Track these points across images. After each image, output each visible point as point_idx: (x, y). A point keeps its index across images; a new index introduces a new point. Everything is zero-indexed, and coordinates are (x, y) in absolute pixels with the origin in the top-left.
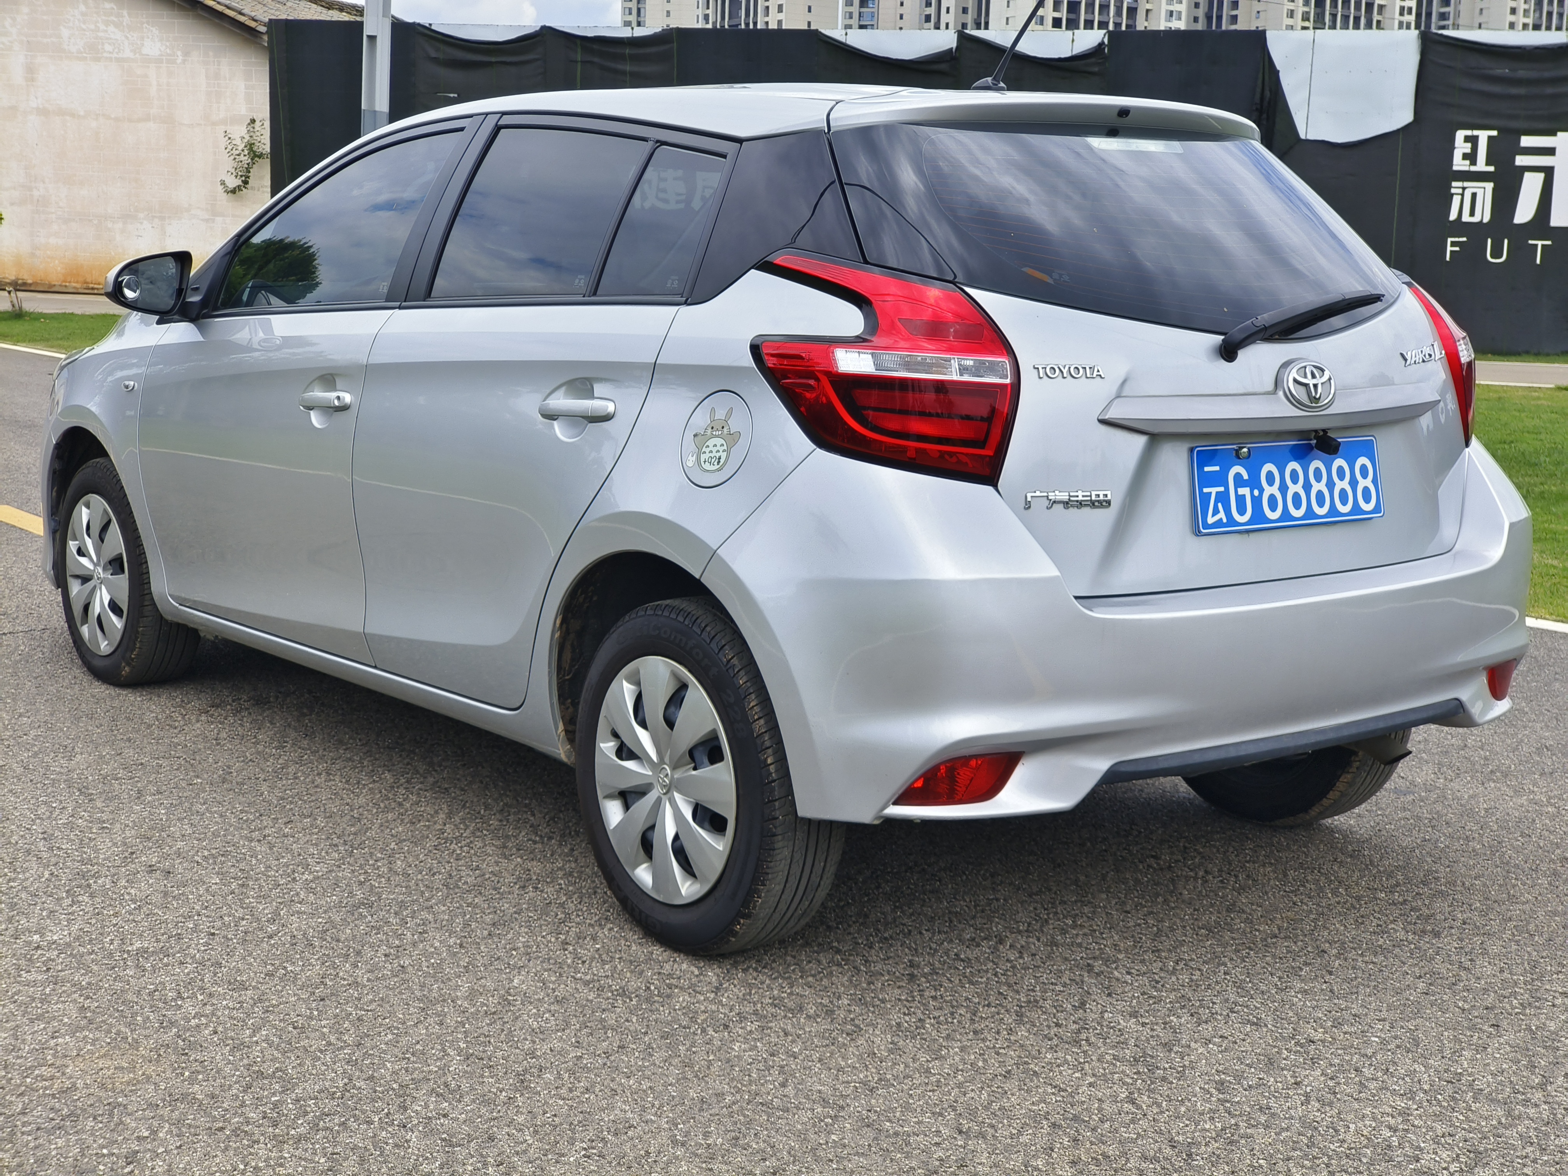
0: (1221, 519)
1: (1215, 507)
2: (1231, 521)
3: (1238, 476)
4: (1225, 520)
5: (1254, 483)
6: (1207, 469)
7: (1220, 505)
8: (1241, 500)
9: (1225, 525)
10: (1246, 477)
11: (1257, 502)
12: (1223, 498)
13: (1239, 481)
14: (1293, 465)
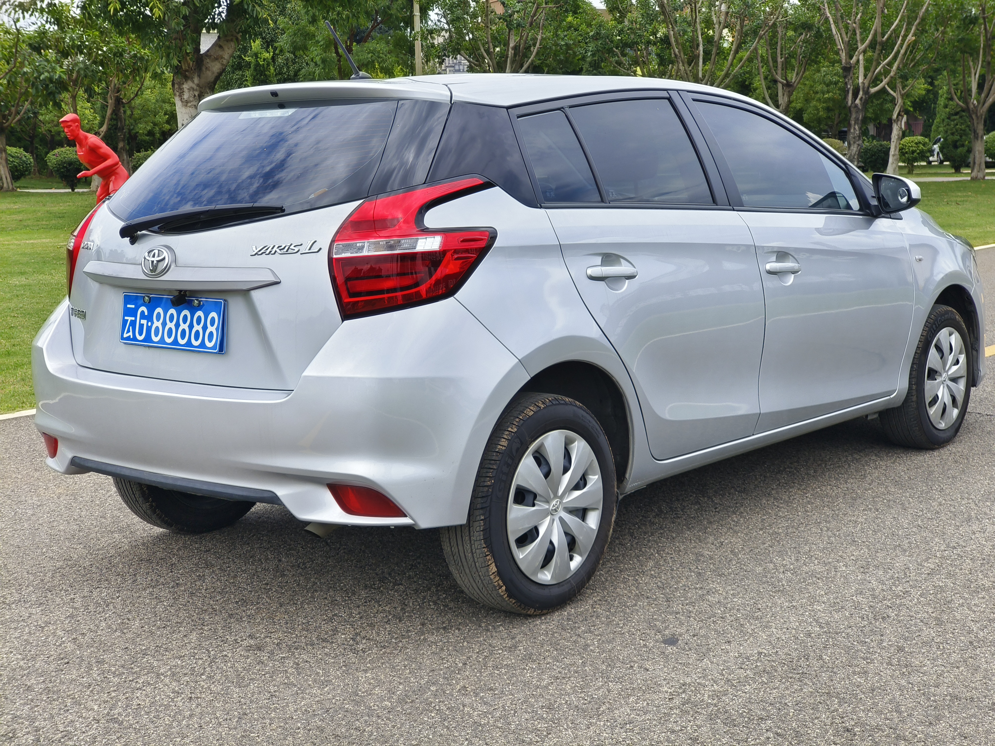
0: (130, 336)
1: (129, 328)
2: (135, 339)
3: (143, 312)
4: (132, 337)
5: (149, 318)
6: (129, 306)
7: (131, 327)
8: (141, 326)
9: (131, 340)
10: (146, 314)
11: (149, 329)
12: (133, 323)
13: (143, 316)
14: (172, 311)
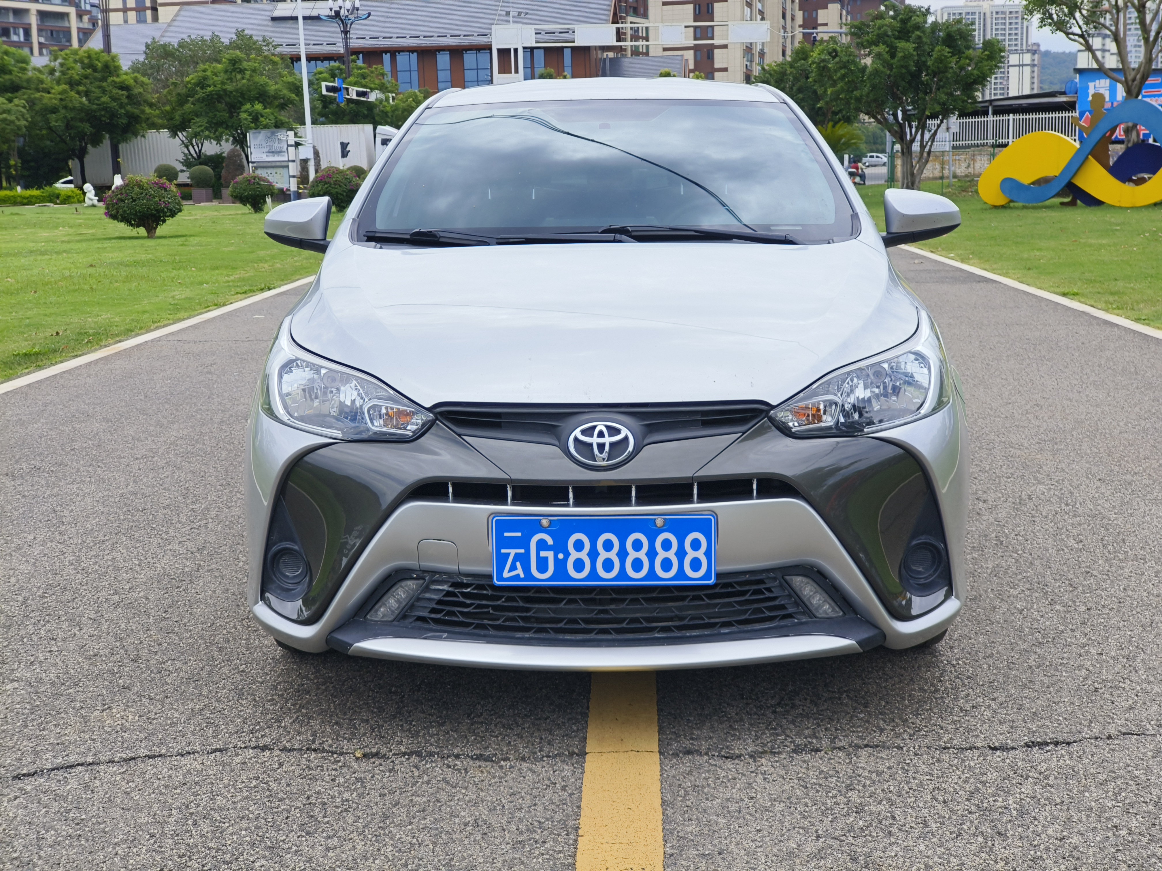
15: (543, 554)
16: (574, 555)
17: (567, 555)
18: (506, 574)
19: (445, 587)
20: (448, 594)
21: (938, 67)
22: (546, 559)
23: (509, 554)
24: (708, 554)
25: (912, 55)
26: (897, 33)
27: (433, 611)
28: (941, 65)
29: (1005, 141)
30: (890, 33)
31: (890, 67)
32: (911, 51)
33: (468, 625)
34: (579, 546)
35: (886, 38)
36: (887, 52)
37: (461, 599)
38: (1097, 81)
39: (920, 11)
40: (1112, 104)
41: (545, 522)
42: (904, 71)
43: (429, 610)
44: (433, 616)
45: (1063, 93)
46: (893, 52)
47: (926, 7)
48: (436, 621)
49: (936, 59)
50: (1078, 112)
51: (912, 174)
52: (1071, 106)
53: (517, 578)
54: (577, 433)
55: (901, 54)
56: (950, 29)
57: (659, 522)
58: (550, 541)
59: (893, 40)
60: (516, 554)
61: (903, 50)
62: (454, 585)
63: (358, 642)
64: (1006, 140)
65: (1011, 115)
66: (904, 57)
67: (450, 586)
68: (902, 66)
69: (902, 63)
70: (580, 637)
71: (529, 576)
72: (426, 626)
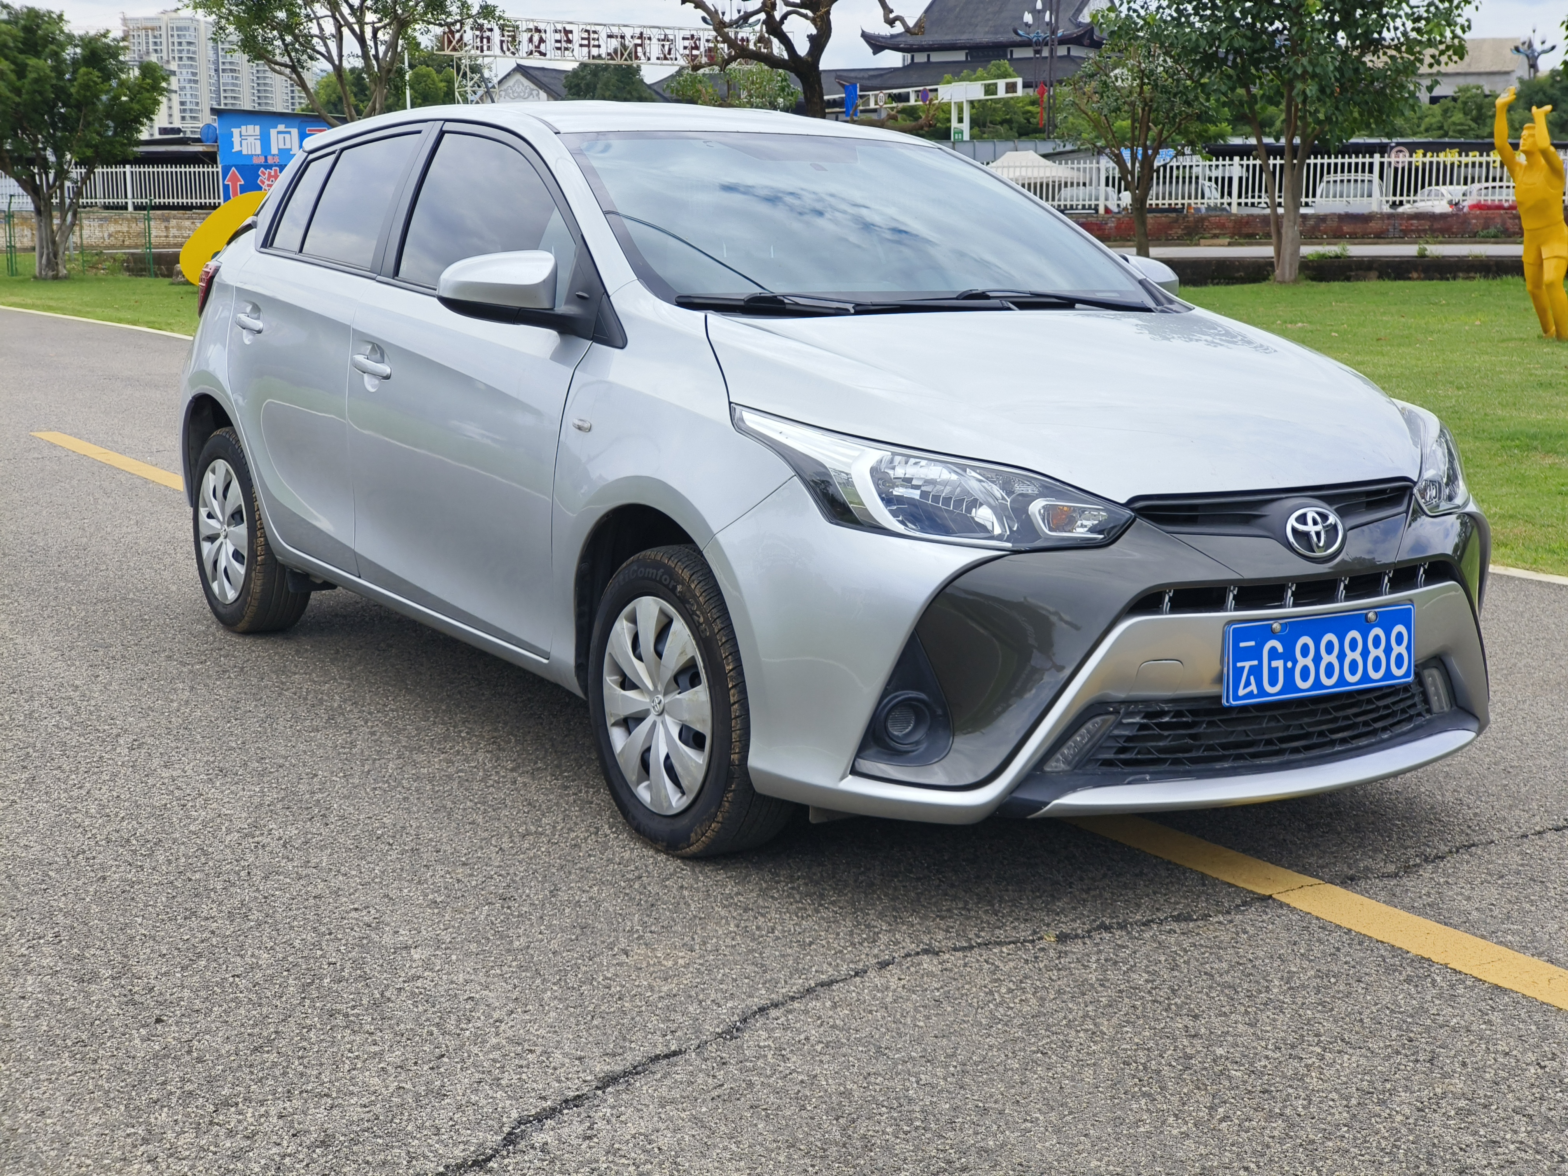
15: (1274, 664)
16: (1302, 662)
17: (1295, 662)
18: (1241, 692)
19: (1137, 720)
20: (1142, 727)
21: (85, 96)
22: (1277, 668)
23: (1243, 668)
24: (1408, 648)
25: (49, 77)
26: (20, 45)
27: (1122, 750)
28: (88, 94)
29: (122, 201)
30: (11, 45)
31: (18, 91)
32: (48, 71)
33: (1164, 761)
34: (1305, 651)
35: (6, 51)
36: (12, 71)
37: (1157, 731)
38: (244, 127)
39: (50, 17)
40: (266, 158)
41: (1276, 626)
42: (39, 98)
43: (1115, 750)
44: (1122, 756)
45: (198, 141)
46: (21, 71)
47: (58, 12)
48: (1127, 763)
49: (80, 84)
50: (220, 166)
51: (54, 242)
52: (210, 158)
53: (1250, 695)
54: (1292, 522)
55: (34, 75)
56: (94, 45)
57: (1371, 615)
58: (1280, 649)
59: (16, 54)
60: (1251, 667)
61: (37, 69)
62: (1147, 715)
63: (1057, 798)
64: (124, 201)
65: (128, 166)
66: (36, 81)
67: (1143, 718)
68: (35, 91)
69: (36, 87)
70: (1275, 760)
71: (1262, 692)
72: (1115, 770)
